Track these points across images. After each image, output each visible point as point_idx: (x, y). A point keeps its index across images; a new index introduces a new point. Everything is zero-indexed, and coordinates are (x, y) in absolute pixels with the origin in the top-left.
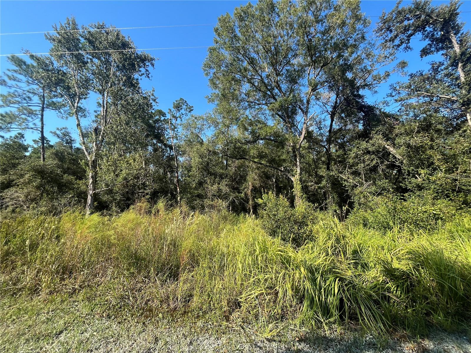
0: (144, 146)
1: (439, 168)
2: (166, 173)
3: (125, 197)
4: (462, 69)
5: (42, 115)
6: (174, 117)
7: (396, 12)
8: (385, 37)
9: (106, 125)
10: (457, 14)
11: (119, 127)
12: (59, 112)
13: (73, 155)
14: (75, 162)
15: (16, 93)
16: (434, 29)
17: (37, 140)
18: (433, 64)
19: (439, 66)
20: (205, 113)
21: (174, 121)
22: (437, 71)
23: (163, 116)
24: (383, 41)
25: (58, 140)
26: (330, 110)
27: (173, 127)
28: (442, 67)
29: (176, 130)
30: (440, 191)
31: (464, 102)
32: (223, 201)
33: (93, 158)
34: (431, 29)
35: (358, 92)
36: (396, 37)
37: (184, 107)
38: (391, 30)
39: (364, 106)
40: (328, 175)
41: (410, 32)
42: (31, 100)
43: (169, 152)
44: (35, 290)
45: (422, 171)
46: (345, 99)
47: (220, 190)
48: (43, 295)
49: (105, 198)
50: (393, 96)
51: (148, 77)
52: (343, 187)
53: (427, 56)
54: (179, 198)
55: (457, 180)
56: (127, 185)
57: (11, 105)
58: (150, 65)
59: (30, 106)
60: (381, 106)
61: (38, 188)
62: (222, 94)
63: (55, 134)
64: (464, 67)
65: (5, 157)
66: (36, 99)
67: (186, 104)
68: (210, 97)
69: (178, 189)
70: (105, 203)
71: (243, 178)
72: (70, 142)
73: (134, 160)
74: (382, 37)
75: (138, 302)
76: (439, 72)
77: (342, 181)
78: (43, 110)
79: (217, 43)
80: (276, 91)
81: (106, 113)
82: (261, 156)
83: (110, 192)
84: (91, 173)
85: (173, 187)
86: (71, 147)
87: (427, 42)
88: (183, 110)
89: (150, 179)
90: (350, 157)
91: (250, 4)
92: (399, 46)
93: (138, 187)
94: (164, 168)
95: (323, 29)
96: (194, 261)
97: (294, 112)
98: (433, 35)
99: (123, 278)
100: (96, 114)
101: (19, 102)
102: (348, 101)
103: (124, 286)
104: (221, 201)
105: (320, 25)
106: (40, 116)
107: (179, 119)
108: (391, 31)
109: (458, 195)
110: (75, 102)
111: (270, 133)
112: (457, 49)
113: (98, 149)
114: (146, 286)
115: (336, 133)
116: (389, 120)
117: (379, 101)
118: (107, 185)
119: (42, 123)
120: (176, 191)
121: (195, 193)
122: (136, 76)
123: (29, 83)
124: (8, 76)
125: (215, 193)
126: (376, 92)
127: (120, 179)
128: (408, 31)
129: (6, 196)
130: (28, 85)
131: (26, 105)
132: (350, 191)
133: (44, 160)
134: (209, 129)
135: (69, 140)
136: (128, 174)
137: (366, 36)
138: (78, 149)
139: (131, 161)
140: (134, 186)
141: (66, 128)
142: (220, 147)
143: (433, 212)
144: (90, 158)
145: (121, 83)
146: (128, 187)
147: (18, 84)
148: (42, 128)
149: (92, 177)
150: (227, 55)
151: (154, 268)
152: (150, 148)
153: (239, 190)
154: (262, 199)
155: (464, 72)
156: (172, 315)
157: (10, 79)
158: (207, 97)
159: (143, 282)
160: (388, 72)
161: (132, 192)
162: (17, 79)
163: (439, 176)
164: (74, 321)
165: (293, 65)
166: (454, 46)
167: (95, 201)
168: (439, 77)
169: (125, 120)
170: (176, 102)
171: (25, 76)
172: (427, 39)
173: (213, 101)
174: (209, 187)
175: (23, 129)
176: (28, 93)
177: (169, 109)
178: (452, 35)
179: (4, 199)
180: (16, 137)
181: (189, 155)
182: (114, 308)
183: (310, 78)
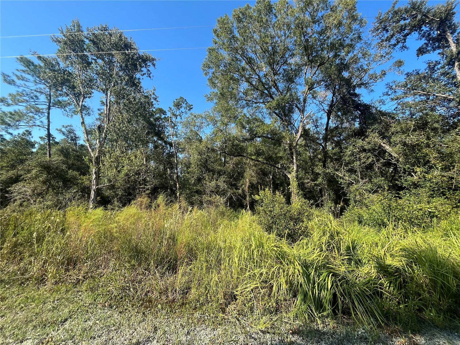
0: (145, 143)
1: (435, 166)
2: (166, 170)
3: (127, 193)
5: (49, 113)
6: (174, 115)
7: (392, 12)
8: (381, 36)
9: (109, 123)
10: (453, 14)
11: (121, 125)
12: (64, 110)
13: (77, 152)
14: (79, 158)
15: (24, 93)
16: (430, 28)
17: (44, 136)
18: (429, 63)
19: (435, 65)
20: (204, 112)
21: (174, 119)
22: (434, 70)
23: (164, 114)
24: (380, 41)
25: (64, 137)
26: (327, 108)
27: (173, 125)
28: (439, 66)
29: (176, 127)
30: (436, 189)
32: (221, 197)
33: (97, 155)
34: (428, 29)
35: (354, 90)
36: (392, 36)
37: (184, 105)
38: (387, 29)
39: (360, 105)
40: (323, 172)
41: (406, 32)
42: (38, 98)
43: (169, 149)
44: (41, 280)
45: (418, 170)
46: (341, 98)
47: (218, 186)
48: (49, 285)
49: (108, 193)
50: (389, 95)
51: (150, 77)
52: (339, 184)
53: (423, 55)
54: (178, 194)
55: (453, 178)
56: (128, 180)
57: (20, 104)
58: (152, 65)
59: (37, 104)
60: (377, 105)
61: (44, 183)
62: (220, 93)
63: (60, 131)
66: (43, 98)
67: (186, 103)
68: (209, 96)
69: (178, 185)
70: (107, 198)
71: (240, 175)
72: (75, 139)
73: (136, 157)
74: (378, 37)
75: (139, 293)
76: (436, 71)
77: (338, 178)
78: (49, 108)
79: (215, 44)
80: (274, 90)
81: (109, 111)
82: (258, 153)
83: (112, 187)
84: (94, 169)
85: (173, 183)
86: (76, 144)
87: (424, 41)
88: (183, 108)
89: (151, 175)
90: (346, 155)
91: (248, 6)
92: (395, 45)
93: (139, 183)
94: (164, 164)
95: (319, 29)
96: (192, 255)
97: (291, 111)
98: (429, 34)
99: (125, 270)
100: (99, 112)
101: (27, 101)
102: (344, 100)
103: (125, 278)
104: (219, 197)
105: (317, 25)
106: (46, 114)
107: (178, 117)
108: (387, 31)
109: (454, 193)
110: (80, 101)
111: (267, 131)
112: (453, 48)
113: (101, 146)
114: (146, 278)
115: (332, 131)
116: (385, 118)
117: (375, 100)
118: (110, 181)
119: (49, 121)
120: (176, 187)
121: (194, 189)
122: (138, 75)
123: (36, 82)
124: (17, 76)
125: (213, 189)
126: (372, 91)
127: (122, 175)
128: (404, 30)
129: (14, 190)
130: (36, 85)
131: (33, 103)
132: (345, 188)
133: (50, 157)
134: (207, 127)
135: (74, 137)
136: (129, 171)
137: (362, 35)
138: (82, 146)
139: (133, 158)
140: (135, 181)
141: (71, 126)
142: (218, 144)
143: (429, 210)
144: (94, 155)
145: (124, 83)
146: (129, 182)
147: (26, 83)
148: (49, 126)
149: (95, 173)
150: (226, 55)
151: (154, 261)
152: (151, 145)
153: (237, 186)
154: (259, 195)
156: (170, 307)
157: (19, 79)
158: (206, 96)
159: (143, 274)
160: (385, 71)
161: (134, 188)
162: (25, 79)
163: (435, 174)
164: (78, 309)
165: (290, 64)
166: (451, 45)
167: (98, 196)
168: (435, 76)
169: (127, 118)
170: (176, 101)
171: (33, 76)
172: (424, 39)
173: (212, 99)
174: (208, 183)
175: (30, 126)
176: (35, 92)
177: (169, 108)
178: (448, 34)
179: (12, 193)
180: (24, 134)
181: (188, 152)
182: (115, 298)
183: (307, 77)
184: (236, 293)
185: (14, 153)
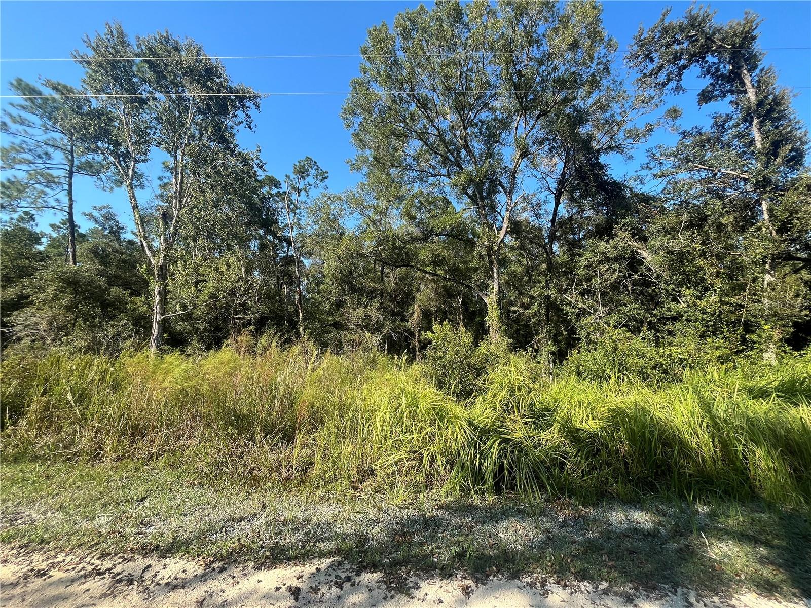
0: (244, 242)
1: (713, 287)
2: (281, 286)
3: (213, 327)
4: (759, 129)
5: (70, 185)
6: (294, 188)
7: (660, 29)
8: (642, 68)
9: (181, 208)
10: (754, 38)
11: (202, 212)
12: (98, 179)
13: (121, 254)
14: (130, 264)
15: (24, 146)
16: (719, 59)
17: (58, 224)
18: (716, 117)
19: (725, 121)
20: (344, 190)
21: (294, 196)
22: (723, 128)
23: (277, 188)
24: (639, 76)
25: (93, 225)
26: (554, 186)
27: (292, 206)
28: (731, 123)
29: (298, 211)
30: (711, 323)
31: (758, 182)
32: (372, 334)
33: (161, 262)
34: (716, 60)
35: (597, 159)
36: (661, 68)
37: (313, 172)
38: (652, 57)
39: (606, 183)
40: (541, 295)
41: (682, 63)
42: (50, 158)
43: (286, 249)
45: (687, 292)
46: (576, 170)
47: (367, 318)
49: (180, 327)
50: (651, 169)
51: (250, 127)
52: (564, 315)
53: (708, 104)
54: (301, 329)
55: (742, 306)
56: (215, 305)
57: (18, 166)
58: (253, 107)
59: (48, 168)
60: (632, 184)
61: (69, 308)
62: (374, 158)
63: (90, 216)
64: (761, 124)
65: (7, 254)
66: (58, 157)
67: (316, 167)
68: (354, 162)
69: (301, 314)
70: (179, 335)
71: (408, 298)
72: (116, 232)
73: (229, 267)
74: (637, 69)
75: (240, 470)
76: (726, 130)
77: (562, 305)
78: (71, 174)
79: (365, 73)
80: (463, 153)
81: (181, 187)
82: (436, 262)
83: (188, 317)
84: (157, 287)
85: (293, 310)
86: (118, 239)
87: (708, 80)
88: (311, 177)
89: (254, 296)
90: (580, 267)
91: (422, 8)
92: (664, 85)
93: (235, 310)
94: (278, 277)
95: (539, 55)
96: (317, 420)
97: (492, 191)
98: (717, 69)
99: (218, 441)
100: (161, 183)
101: (31, 162)
102: (581, 174)
103: (220, 450)
104: (370, 334)
105: (535, 49)
106: (66, 187)
107: (303, 193)
108: (652, 60)
109: (735, 331)
110: (128, 169)
111: (451, 225)
112: (751, 95)
113: (169, 247)
114: (249, 452)
115: (562, 224)
116: (644, 206)
117: (629, 175)
118: (184, 307)
119: (71, 199)
120: (298, 315)
121: (328, 320)
122: (229, 122)
123: (47, 129)
124: (11, 116)
125: (360, 322)
126: (631, 157)
127: (204, 296)
128: (680, 59)
129: (17, 321)
130: (46, 133)
131: (42, 166)
133: (75, 263)
134: (350, 216)
135: (115, 228)
136: (218, 289)
137: (612, 66)
138: (131, 243)
139: (224, 268)
140: (227, 307)
141: (108, 207)
142: (369, 244)
143: (679, 356)
144: (156, 262)
145: (205, 137)
146: (217, 308)
147: (29, 130)
148: (71, 207)
149: (159, 293)
150: (382, 93)
151: (261, 427)
152: (254, 245)
153: (403, 316)
154: (433, 332)
155: (761, 133)
156: (284, 485)
157: (15, 121)
158: (349, 162)
159: (246, 446)
160: (651, 125)
161: (225, 318)
162: (27, 122)
163: (711, 300)
164: (157, 488)
165: (493, 110)
166: (748, 90)
167: (165, 332)
168: (726, 138)
169: (213, 200)
170: (298, 164)
171: (41, 118)
172: (709, 76)
173: (359, 168)
174: (351, 311)
175: (38, 208)
176: (45, 146)
177: (287, 176)
178: (745, 72)
179: (13, 326)
180: (21, 219)
181: (320, 255)
182: (207, 476)
183: (518, 135)
184: (376, 467)
185: (8, 255)
